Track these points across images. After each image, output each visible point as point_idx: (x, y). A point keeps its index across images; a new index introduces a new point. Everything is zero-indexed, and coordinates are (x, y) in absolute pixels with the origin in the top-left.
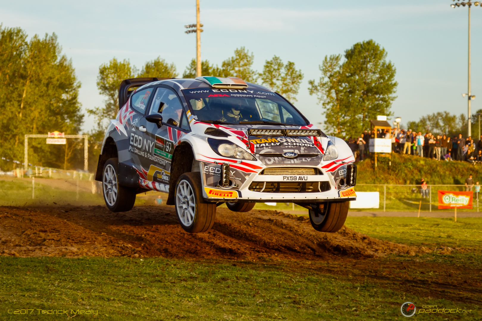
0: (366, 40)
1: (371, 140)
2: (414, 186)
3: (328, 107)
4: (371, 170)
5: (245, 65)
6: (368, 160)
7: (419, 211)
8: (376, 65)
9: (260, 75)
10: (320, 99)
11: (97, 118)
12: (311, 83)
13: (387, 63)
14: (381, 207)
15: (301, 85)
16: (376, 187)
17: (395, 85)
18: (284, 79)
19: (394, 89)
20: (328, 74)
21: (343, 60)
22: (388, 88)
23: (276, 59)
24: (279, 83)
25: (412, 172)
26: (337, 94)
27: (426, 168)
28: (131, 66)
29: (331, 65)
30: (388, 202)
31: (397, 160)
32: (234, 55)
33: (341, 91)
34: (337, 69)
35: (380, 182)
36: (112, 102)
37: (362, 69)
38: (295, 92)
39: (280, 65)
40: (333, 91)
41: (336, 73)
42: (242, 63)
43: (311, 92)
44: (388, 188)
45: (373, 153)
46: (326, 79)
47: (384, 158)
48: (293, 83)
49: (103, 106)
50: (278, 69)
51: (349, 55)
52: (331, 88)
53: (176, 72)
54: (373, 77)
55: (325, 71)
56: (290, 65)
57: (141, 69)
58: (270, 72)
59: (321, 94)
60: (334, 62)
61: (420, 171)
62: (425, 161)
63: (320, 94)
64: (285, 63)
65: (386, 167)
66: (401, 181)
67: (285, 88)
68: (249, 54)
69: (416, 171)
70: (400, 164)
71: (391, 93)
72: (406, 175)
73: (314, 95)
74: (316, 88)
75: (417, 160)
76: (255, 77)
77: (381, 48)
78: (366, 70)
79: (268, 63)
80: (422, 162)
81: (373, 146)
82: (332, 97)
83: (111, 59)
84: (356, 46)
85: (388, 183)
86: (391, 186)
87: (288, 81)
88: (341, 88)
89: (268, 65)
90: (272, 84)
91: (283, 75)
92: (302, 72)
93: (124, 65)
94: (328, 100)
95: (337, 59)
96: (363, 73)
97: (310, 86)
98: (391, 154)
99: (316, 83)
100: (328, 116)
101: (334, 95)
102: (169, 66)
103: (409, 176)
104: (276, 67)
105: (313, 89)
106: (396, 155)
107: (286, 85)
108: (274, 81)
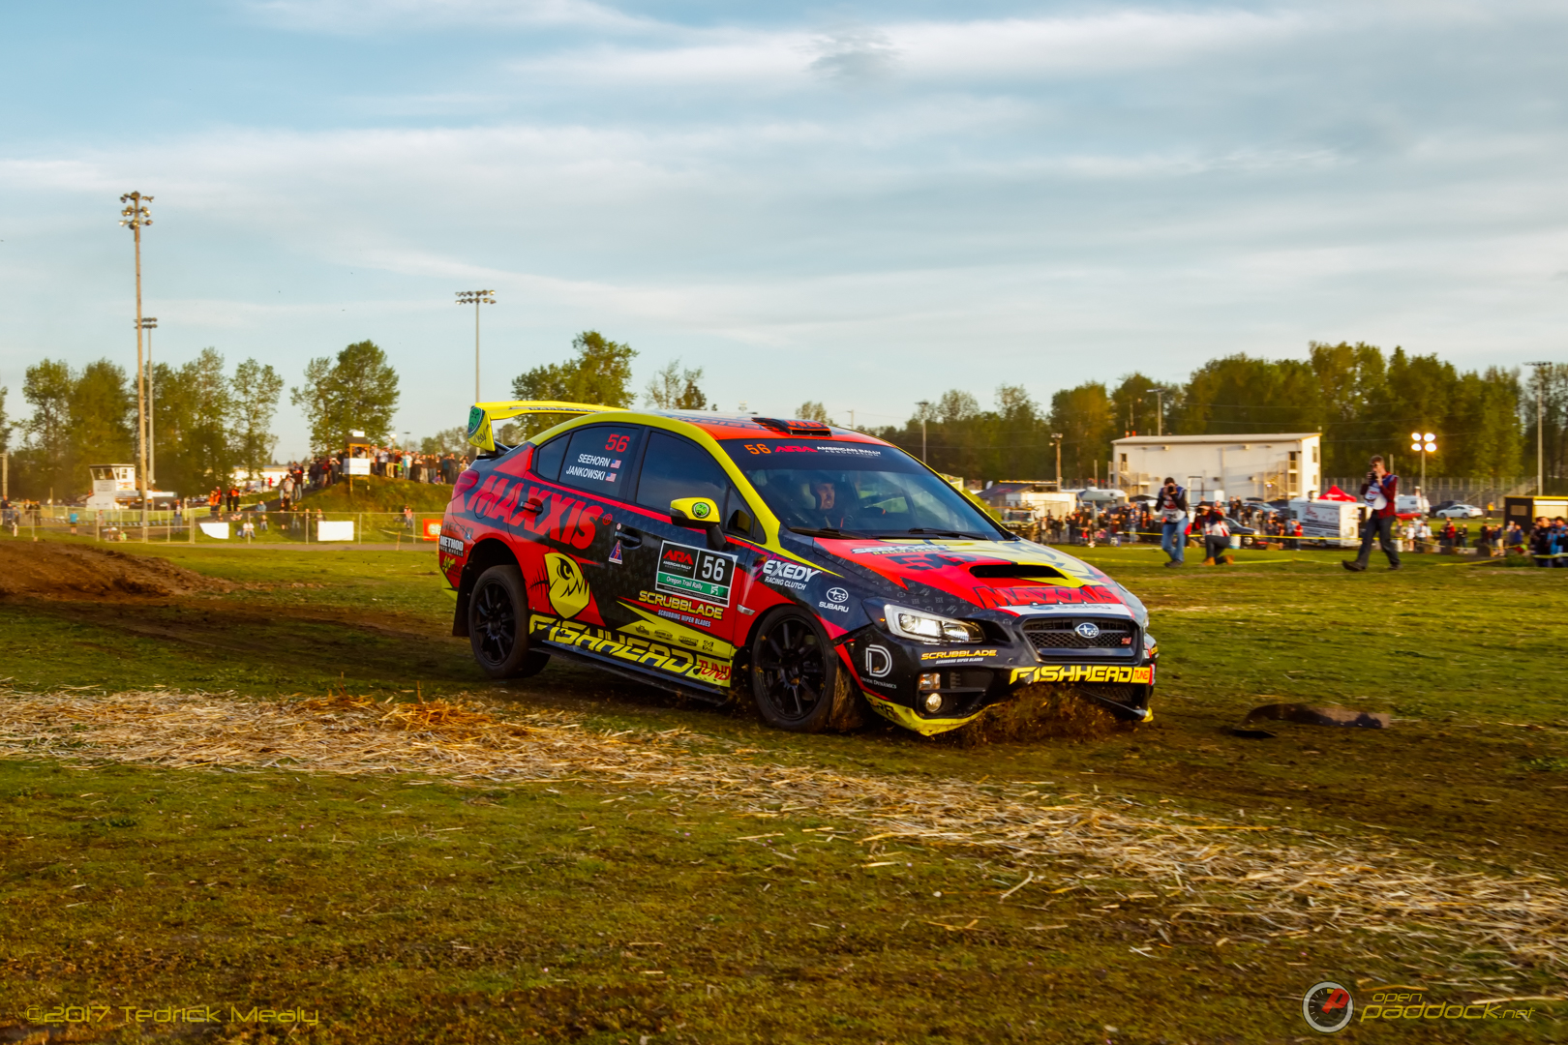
0: (364, 340)
1: (345, 460)
2: (396, 515)
3: (316, 419)
4: (344, 495)
5: (213, 368)
6: (341, 484)
7: (398, 543)
8: (374, 370)
9: (232, 381)
10: (305, 410)
11: (23, 433)
12: (295, 390)
13: (389, 367)
14: (356, 539)
15: (281, 393)
16: (352, 515)
17: (397, 394)
18: (260, 386)
19: (396, 400)
20: (315, 380)
21: (335, 363)
22: (388, 397)
23: (251, 361)
24: (254, 391)
25: (394, 497)
26: (326, 405)
27: (411, 492)
28: (69, 368)
29: (318, 371)
30: (365, 533)
31: (377, 483)
32: (201, 356)
33: (331, 401)
34: (326, 374)
35: (356, 510)
36: (43, 412)
37: (356, 375)
38: (273, 402)
39: (256, 369)
40: (321, 401)
41: (324, 379)
42: (210, 366)
43: (294, 402)
44: (365, 517)
45: (348, 475)
46: (313, 387)
47: (362, 481)
48: (271, 391)
49: (31, 417)
50: (254, 374)
51: (343, 357)
52: (319, 397)
53: (126, 377)
54: (371, 385)
55: (311, 377)
56: (268, 370)
57: (80, 372)
58: (244, 377)
59: (306, 405)
60: (323, 366)
61: (404, 497)
62: (410, 484)
63: (304, 404)
64: (262, 367)
65: (363, 492)
66: (381, 508)
67: (262, 397)
68: (219, 356)
69: (399, 497)
70: (379, 488)
71: (391, 403)
72: (388, 501)
73: (297, 405)
74: (299, 397)
75: (401, 484)
76: (225, 384)
77: (380, 351)
78: (362, 376)
79: (241, 366)
80: (407, 486)
81: (348, 467)
82: (319, 409)
83: (42, 359)
84: (351, 347)
85: (366, 510)
86: (369, 514)
87: (266, 388)
88: (330, 397)
89: (242, 368)
90: (246, 392)
91: (259, 381)
92: (282, 378)
93: (59, 367)
94: (315, 412)
95: (326, 362)
96: (358, 379)
97: (293, 395)
98: (369, 477)
99: (300, 392)
100: (315, 431)
101: (322, 406)
102: (117, 369)
103: (392, 502)
104: (251, 372)
105: (297, 398)
106: (376, 477)
107: (263, 393)
108: (249, 388)
